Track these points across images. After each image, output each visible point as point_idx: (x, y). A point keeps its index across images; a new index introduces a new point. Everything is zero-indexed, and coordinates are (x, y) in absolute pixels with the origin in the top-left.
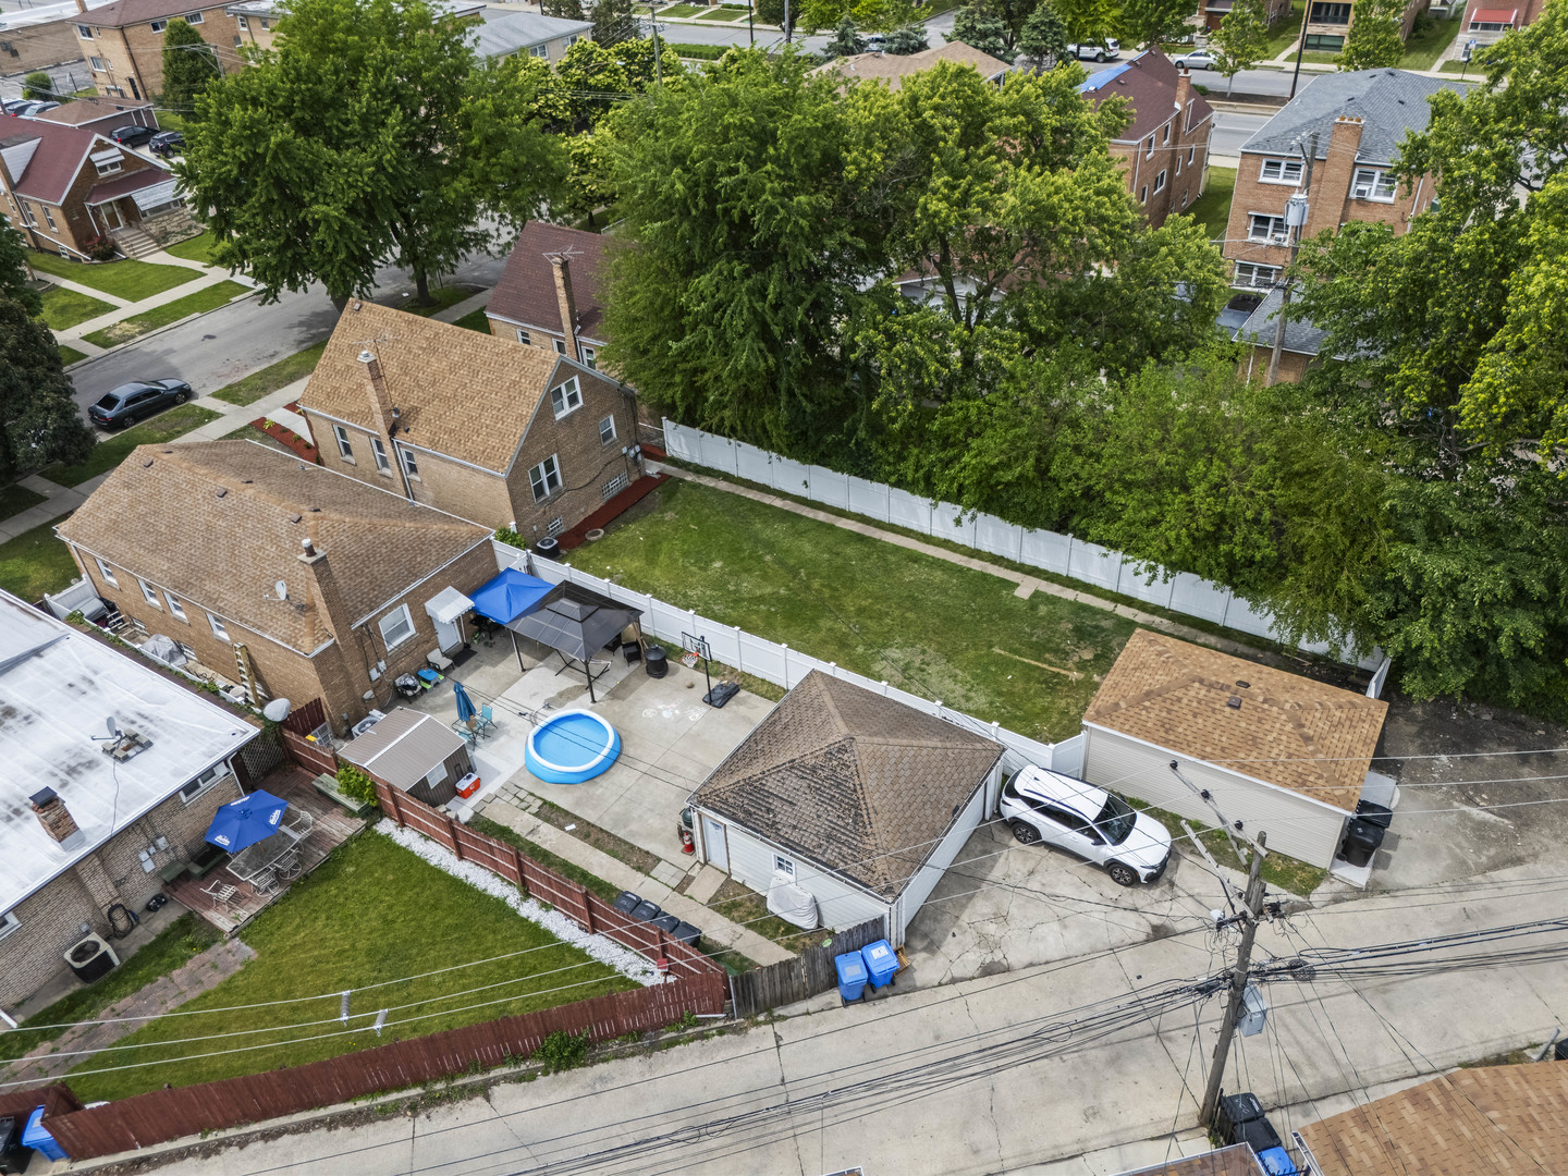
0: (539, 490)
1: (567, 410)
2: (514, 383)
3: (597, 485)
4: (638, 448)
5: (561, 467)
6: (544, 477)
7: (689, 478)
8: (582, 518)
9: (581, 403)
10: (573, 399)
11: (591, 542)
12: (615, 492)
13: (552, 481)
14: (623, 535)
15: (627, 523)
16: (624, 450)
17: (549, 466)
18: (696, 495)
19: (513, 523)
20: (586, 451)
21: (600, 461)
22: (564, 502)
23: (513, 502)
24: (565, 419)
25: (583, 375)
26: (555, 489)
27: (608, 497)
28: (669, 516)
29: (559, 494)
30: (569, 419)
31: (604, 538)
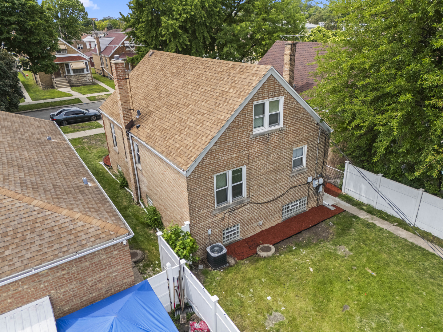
0: (222, 196)
1: (266, 128)
2: (224, 93)
3: (280, 203)
4: (321, 181)
5: (248, 180)
6: (230, 185)
7: (363, 216)
8: (259, 230)
9: (281, 125)
10: (274, 119)
11: (259, 258)
12: (293, 213)
13: (237, 191)
14: (294, 259)
15: (299, 246)
16: (310, 179)
17: (237, 176)
18: (371, 235)
19: (187, 223)
20: (275, 171)
21: (286, 183)
22: (244, 213)
23: (191, 202)
24: (262, 134)
25: (289, 98)
26: (239, 199)
27: (286, 216)
28: (342, 250)
29: (242, 204)
30: (266, 136)
31: (273, 257)
